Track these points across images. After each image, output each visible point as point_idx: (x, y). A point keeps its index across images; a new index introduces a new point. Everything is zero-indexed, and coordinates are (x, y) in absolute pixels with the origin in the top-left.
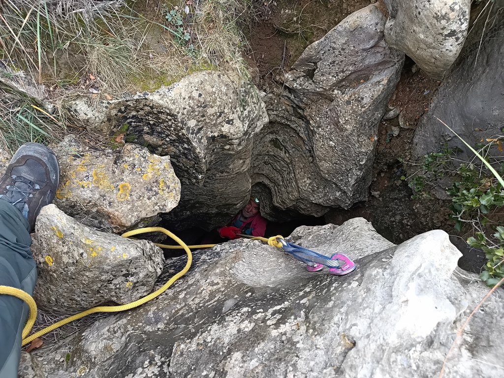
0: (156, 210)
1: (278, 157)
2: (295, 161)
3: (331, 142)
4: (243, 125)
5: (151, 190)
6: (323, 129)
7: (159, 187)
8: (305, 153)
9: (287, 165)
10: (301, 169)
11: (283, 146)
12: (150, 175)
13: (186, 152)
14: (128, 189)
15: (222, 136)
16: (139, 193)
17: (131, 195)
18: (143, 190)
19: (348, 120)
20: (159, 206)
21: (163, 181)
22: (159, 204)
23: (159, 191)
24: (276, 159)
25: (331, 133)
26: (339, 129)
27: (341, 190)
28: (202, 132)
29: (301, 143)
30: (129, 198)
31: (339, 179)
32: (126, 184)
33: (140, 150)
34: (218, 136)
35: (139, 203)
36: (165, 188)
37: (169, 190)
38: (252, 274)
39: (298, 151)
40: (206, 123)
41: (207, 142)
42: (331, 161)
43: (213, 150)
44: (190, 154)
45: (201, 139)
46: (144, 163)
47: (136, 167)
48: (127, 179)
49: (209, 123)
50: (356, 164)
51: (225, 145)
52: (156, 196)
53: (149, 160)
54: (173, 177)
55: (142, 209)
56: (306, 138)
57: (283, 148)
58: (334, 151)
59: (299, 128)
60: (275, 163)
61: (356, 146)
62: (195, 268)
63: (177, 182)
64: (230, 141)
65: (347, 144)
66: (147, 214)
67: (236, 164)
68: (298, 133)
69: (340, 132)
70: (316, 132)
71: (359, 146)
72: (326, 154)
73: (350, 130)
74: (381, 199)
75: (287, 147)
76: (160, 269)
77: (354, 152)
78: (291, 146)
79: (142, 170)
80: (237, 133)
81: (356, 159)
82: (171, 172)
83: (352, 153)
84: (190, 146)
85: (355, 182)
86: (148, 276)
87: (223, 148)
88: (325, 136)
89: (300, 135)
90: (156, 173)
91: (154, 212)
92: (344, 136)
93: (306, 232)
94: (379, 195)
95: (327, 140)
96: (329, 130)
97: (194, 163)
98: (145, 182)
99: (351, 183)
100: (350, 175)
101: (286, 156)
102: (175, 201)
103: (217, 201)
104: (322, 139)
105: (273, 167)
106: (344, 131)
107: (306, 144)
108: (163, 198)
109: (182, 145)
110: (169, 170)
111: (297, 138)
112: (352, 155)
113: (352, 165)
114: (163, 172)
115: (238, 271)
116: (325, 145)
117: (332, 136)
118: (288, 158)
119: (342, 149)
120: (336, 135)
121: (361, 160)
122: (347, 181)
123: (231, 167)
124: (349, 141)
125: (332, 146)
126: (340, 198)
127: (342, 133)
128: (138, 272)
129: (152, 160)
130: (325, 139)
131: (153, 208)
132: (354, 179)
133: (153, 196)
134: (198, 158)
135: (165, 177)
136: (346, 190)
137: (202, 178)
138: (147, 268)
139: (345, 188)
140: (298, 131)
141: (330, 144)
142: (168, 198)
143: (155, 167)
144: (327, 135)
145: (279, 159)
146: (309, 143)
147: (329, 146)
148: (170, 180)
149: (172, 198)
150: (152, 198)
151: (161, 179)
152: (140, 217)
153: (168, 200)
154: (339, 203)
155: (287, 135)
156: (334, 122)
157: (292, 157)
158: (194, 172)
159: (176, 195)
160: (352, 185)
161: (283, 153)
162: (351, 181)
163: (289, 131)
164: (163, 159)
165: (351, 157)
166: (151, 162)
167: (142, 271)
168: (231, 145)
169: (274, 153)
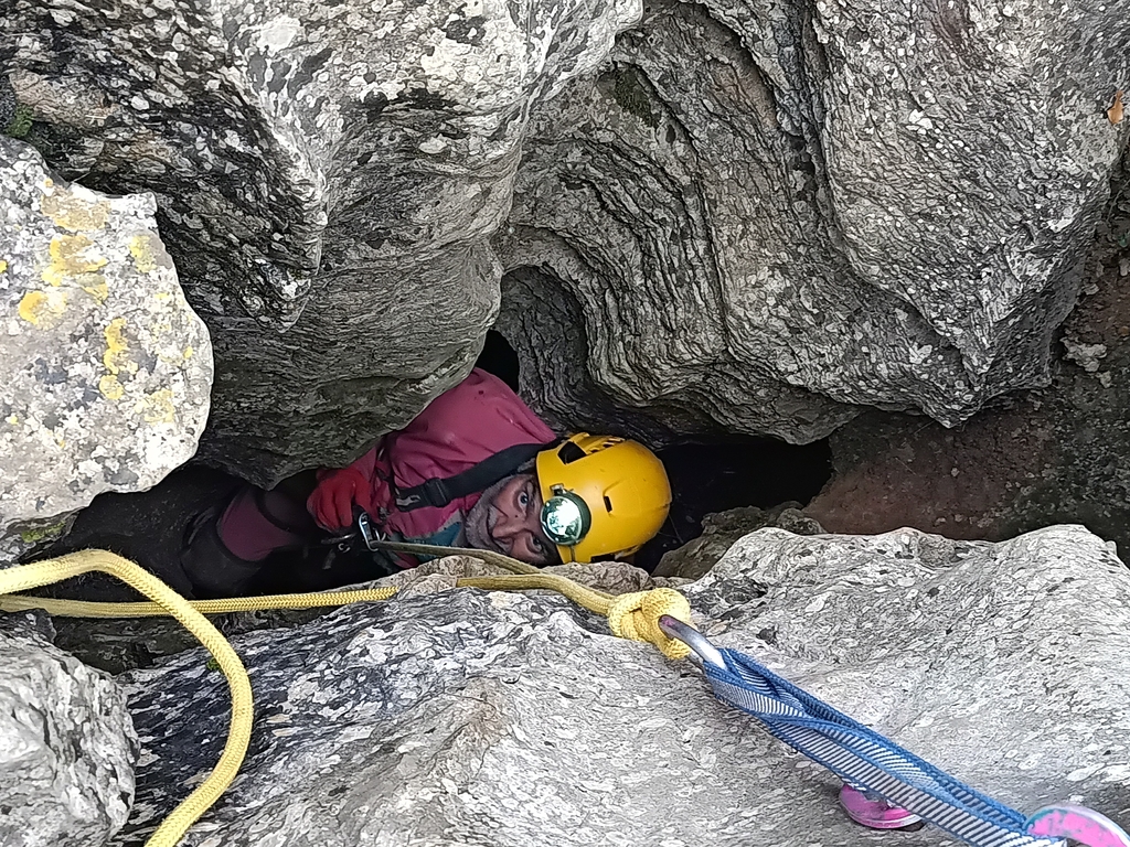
0: (88, 481)
1: (634, 154)
2: (718, 182)
3: (915, 116)
4: (530, 47)
5: (62, 377)
6: (882, 48)
7: (100, 359)
8: (770, 149)
9: (678, 195)
10: (745, 221)
11: (666, 104)
12: (56, 300)
13: (230, 167)
15: (422, 99)
18: (20, 377)
19: (1014, 19)
20: (99, 460)
21: (123, 330)
22: (100, 451)
23: (105, 383)
24: (623, 163)
25: (919, 72)
26: (961, 53)
27: (930, 335)
28: (324, 77)
29: (755, 95)
31: (934, 287)
34: (401, 97)
35: (3, 444)
36: (132, 368)
37: (155, 378)
38: (567, 810)
39: (736, 133)
40: (348, 35)
41: (345, 128)
42: (904, 204)
43: (363, 160)
44: (253, 181)
45: (317, 110)
46: (25, 234)
49: (362, 31)
50: (1025, 227)
51: (426, 138)
52: (86, 408)
53: (51, 216)
54: (171, 309)
55: (16, 478)
56: (784, 79)
57: (663, 114)
58: (926, 159)
59: (756, 26)
60: (616, 181)
61: (1037, 145)
62: (265, 752)
63: (191, 336)
64: (453, 121)
65: (996, 128)
66: (43, 503)
67: (449, 204)
68: (747, 47)
69: (967, 69)
70: (842, 57)
71: (1051, 143)
72: (885, 170)
73: (1018, 64)
74: (1109, 378)
75: (683, 112)
76: (124, 797)
77: (1023, 171)
78: (704, 106)
79: (15, 272)
80: (497, 86)
81: (1027, 202)
82: (162, 284)
83: (1015, 172)
84: (259, 146)
85: (1010, 309)
86: (65, 840)
87: (410, 150)
88: (889, 83)
89: (755, 58)
90: (87, 289)
91: (75, 493)
92: (983, 92)
93: (789, 566)
94: (1099, 359)
95: (897, 102)
96: (911, 53)
97: (269, 226)
98: (29, 333)
99: (992, 312)
100: (989, 274)
101: (675, 154)
102: (184, 431)
103: (332, 362)
104: (871, 97)
105: (604, 199)
106: (989, 70)
107: (780, 106)
108: (121, 421)
109: (214, 133)
110: (152, 273)
111: (738, 71)
112: (1010, 183)
113: (1008, 232)
114: (121, 282)
115: (500, 795)
116: (882, 125)
117: (924, 83)
118: (680, 165)
119: (967, 149)
120: (943, 80)
121: (1051, 211)
122: (971, 304)
123: (420, 217)
124: (1006, 117)
125: (917, 135)
126: (925, 376)
127: (976, 77)
128: (17, 824)
129: (64, 216)
130: (884, 98)
131: (72, 468)
132: (1006, 294)
133: (71, 410)
134: (297, 210)
135: (135, 307)
136: (963, 341)
137: (301, 294)
138: (62, 804)
139: (958, 331)
140: (748, 39)
141: (911, 124)
142: (147, 418)
143: (79, 254)
144: (900, 78)
145: (637, 165)
146: (800, 101)
147: (904, 130)
148: (156, 327)
149: (168, 416)
150: (65, 418)
151: (110, 317)
152: (9, 518)
153: (148, 430)
154: (918, 398)
155: (687, 55)
156: (939, 20)
157: (703, 159)
158: (264, 262)
159: (187, 405)
160: (992, 325)
161: (659, 137)
162: (992, 303)
163: (698, 35)
164: (118, 213)
165: (1003, 190)
166: (60, 230)
167: (36, 818)
168: (454, 137)
169: (618, 137)
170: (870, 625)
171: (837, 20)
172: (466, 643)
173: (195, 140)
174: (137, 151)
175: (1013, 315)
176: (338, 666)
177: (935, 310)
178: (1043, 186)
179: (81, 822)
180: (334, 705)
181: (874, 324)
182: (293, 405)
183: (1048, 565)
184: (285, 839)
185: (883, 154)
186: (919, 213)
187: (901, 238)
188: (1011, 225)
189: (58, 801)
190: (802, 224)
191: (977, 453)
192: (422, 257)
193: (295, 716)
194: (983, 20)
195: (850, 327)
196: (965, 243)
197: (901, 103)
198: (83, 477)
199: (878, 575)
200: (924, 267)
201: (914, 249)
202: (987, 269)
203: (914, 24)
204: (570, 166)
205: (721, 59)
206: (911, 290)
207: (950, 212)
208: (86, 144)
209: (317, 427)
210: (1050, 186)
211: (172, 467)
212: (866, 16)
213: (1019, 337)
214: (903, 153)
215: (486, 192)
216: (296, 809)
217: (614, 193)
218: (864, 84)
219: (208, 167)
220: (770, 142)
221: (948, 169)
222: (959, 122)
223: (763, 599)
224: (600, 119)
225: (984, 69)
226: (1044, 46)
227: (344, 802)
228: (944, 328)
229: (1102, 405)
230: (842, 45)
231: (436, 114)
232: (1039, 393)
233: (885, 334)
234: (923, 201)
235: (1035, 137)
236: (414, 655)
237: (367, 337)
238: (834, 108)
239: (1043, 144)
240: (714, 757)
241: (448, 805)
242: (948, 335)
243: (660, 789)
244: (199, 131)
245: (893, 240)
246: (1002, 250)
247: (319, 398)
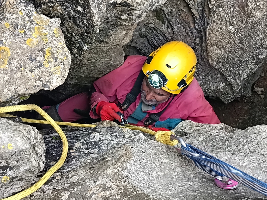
0: (38, 86)
1: (158, 31)
2: (178, 39)
3: (231, 27)
5: (35, 60)
6: (225, 10)
7: (44, 57)
8: (192, 33)
11: (168, 19)
12: (35, 41)
14: (7, 55)
15: (126, 4)
16: (20, 62)
17: (10, 63)
18: (25, 58)
19: (259, 6)
20: (41, 81)
21: (50, 50)
22: (42, 79)
23: (45, 63)
25: (233, 17)
26: (244, 13)
27: (226, 80)
29: (190, 19)
30: (7, 66)
31: (228, 69)
32: (6, 48)
33: (25, 6)
34: (121, 3)
35: (19, 74)
36: (51, 60)
37: (57, 63)
39: (184, 28)
41: (106, 9)
42: (224, 48)
43: (107, 19)
45: (101, 4)
46: (29, 24)
47: (19, 27)
48: (8, 41)
50: (253, 57)
51: (123, 15)
52: (40, 68)
53: (35, 21)
54: (62, 47)
55: (21, 83)
56: (198, 16)
57: (167, 22)
58: (232, 38)
59: (193, 2)
60: (153, 37)
61: (260, 37)
62: (70, 158)
63: (66, 54)
64: (131, 11)
65: (250, 32)
66: (27, 90)
67: (119, 35)
68: (190, 7)
69: (245, 17)
70: (215, 11)
71: (263, 37)
72: (221, 40)
73: (258, 17)
74: (263, 96)
75: (172, 22)
76: (43, 162)
77: (255, 43)
78: (177, 21)
79: (26, 33)
80: (144, 3)
81: (255, 50)
82: (61, 41)
83: (253, 43)
84: (86, 10)
85: (246, 76)
86: (30, 171)
87: (118, 18)
88: (225, 19)
89: (192, 10)
90: (43, 39)
91: (35, 88)
92: (248, 23)
93: (194, 129)
94: (262, 91)
95: (227, 23)
96: (232, 12)
97: (84, 31)
98: (28, 48)
99: (242, 76)
100: (242, 67)
101: (168, 31)
102: (62, 77)
103: (82, 72)
104: (220, 22)
105: (149, 41)
106: (251, 18)
107: (196, 22)
108: (48, 72)
109: (75, 6)
110: (58, 37)
111: (187, 13)
112: (251, 46)
113: (249, 57)
114: (51, 39)
115: (131, 173)
116: (222, 28)
117: (234, 19)
118: (169, 34)
119: (242, 36)
120: (239, 19)
121: (260, 53)
122: (237, 74)
123: (112, 37)
124: (253, 29)
125: (230, 32)
126: (223, 90)
127: (247, 19)
128: (19, 165)
129: (38, 21)
130: (223, 22)
131: (35, 82)
132: (246, 72)
133: (36, 68)
134: (93, 28)
135: (54, 45)
136: (233, 83)
137: (88, 50)
138: (31, 161)
139: (232, 80)
140: (191, 5)
141: (229, 29)
142: (54, 72)
143: (42, 31)
144: (228, 18)
145: (158, 33)
146: (202, 22)
147: (227, 30)
148: (58, 51)
149: (59, 73)
150: (34, 70)
151: (48, 47)
152: (19, 93)
153: (54, 76)
154: (220, 95)
155: (175, 8)
156: (240, 5)
157: (175, 33)
158: (80, 41)
159: (63, 71)
160: (241, 79)
161: (165, 27)
162: (242, 74)
163: (178, 3)
164: (51, 22)
165: (249, 47)
166: (37, 24)
167: (24, 164)
168: (130, 16)
169: (155, 26)
170: (215, 144)
171: (214, 2)
172: (118, 138)
173: (69, 8)
174: (54, 9)
175: (247, 78)
176: (87, 140)
177: (228, 75)
178: (259, 47)
179: (34, 167)
180: (86, 149)
181: (211, 77)
182: (70, 81)
183: (262, 133)
184: (78, 178)
185: (221, 36)
186: (228, 51)
187: (223, 56)
188: (250, 56)
189: (30, 161)
190: (197, 51)
191: (230, 111)
192: (110, 47)
193: (76, 151)
194: (251, 6)
195: (205, 77)
196: (238, 59)
197: (228, 24)
198: (37, 85)
199: (216, 133)
200: (227, 64)
201: (225, 59)
202: (242, 66)
203: (233, 5)
204: (142, 32)
205: (183, 10)
206: (223, 69)
207: (235, 51)
208: (42, 6)
209: (73, 88)
210: (261, 47)
211: (58, 85)
212: (222, 2)
213: (246, 83)
214: (226, 36)
215: (127, 33)
216: (81, 171)
217: (152, 40)
218: (219, 18)
219: (71, 15)
220: (192, 31)
221: (236, 41)
222: (241, 30)
223: (187, 136)
224: (151, 21)
225: (250, 17)
226: (265, 13)
227: (93, 170)
228: (229, 79)
229: (261, 103)
230: (215, 8)
231: (128, 9)
232: (246, 98)
233: (214, 80)
234: (229, 48)
235: (259, 35)
236: (106, 139)
237: (92, 66)
238: (211, 23)
239: (261, 37)
240: (180, 170)
241: (119, 173)
242: (230, 81)
243: (167, 176)
244: (71, 6)
245: (220, 57)
246: (246, 62)
247: (76, 81)
